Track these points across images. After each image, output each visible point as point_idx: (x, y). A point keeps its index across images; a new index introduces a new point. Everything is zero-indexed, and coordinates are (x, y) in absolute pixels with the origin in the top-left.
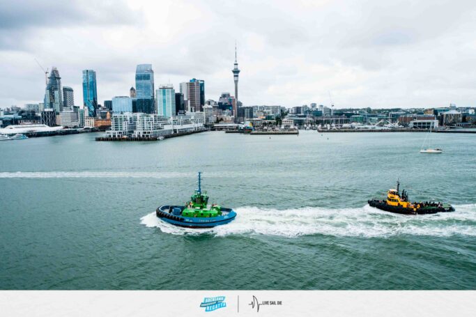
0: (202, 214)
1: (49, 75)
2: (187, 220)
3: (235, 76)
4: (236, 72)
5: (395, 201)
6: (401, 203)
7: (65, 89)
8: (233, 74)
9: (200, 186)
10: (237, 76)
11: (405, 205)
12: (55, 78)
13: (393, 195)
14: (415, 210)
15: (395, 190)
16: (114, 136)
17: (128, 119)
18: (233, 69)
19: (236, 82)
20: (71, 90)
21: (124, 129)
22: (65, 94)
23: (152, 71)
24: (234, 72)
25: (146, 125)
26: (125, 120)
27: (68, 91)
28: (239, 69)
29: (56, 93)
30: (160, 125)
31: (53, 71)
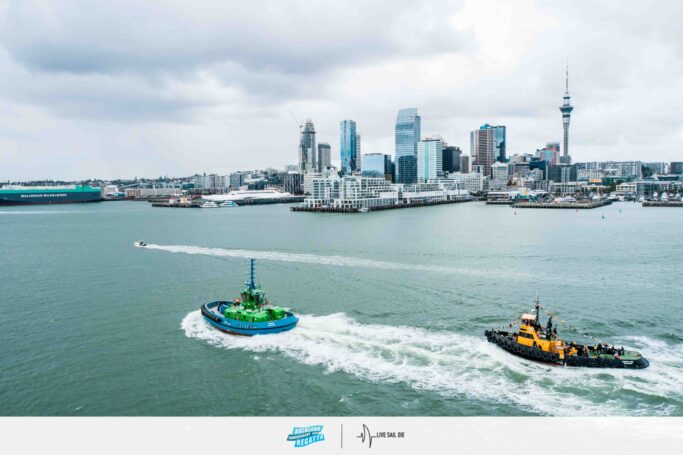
0: (245, 317)
1: (303, 130)
2: (226, 322)
3: (564, 116)
4: (567, 110)
5: (529, 336)
6: (539, 342)
7: (320, 146)
8: (561, 114)
9: (252, 278)
10: (568, 116)
11: (545, 345)
12: (309, 133)
13: (524, 326)
14: (562, 356)
15: (532, 317)
16: (312, 206)
17: (332, 183)
18: (561, 105)
19: (566, 125)
20: (328, 147)
21: (326, 197)
22: (320, 152)
23: (418, 118)
24: (563, 110)
25: (349, 192)
26: (329, 185)
27: (325, 147)
28: (572, 105)
29: (310, 150)
30: (373, 192)
31: (307, 124)
